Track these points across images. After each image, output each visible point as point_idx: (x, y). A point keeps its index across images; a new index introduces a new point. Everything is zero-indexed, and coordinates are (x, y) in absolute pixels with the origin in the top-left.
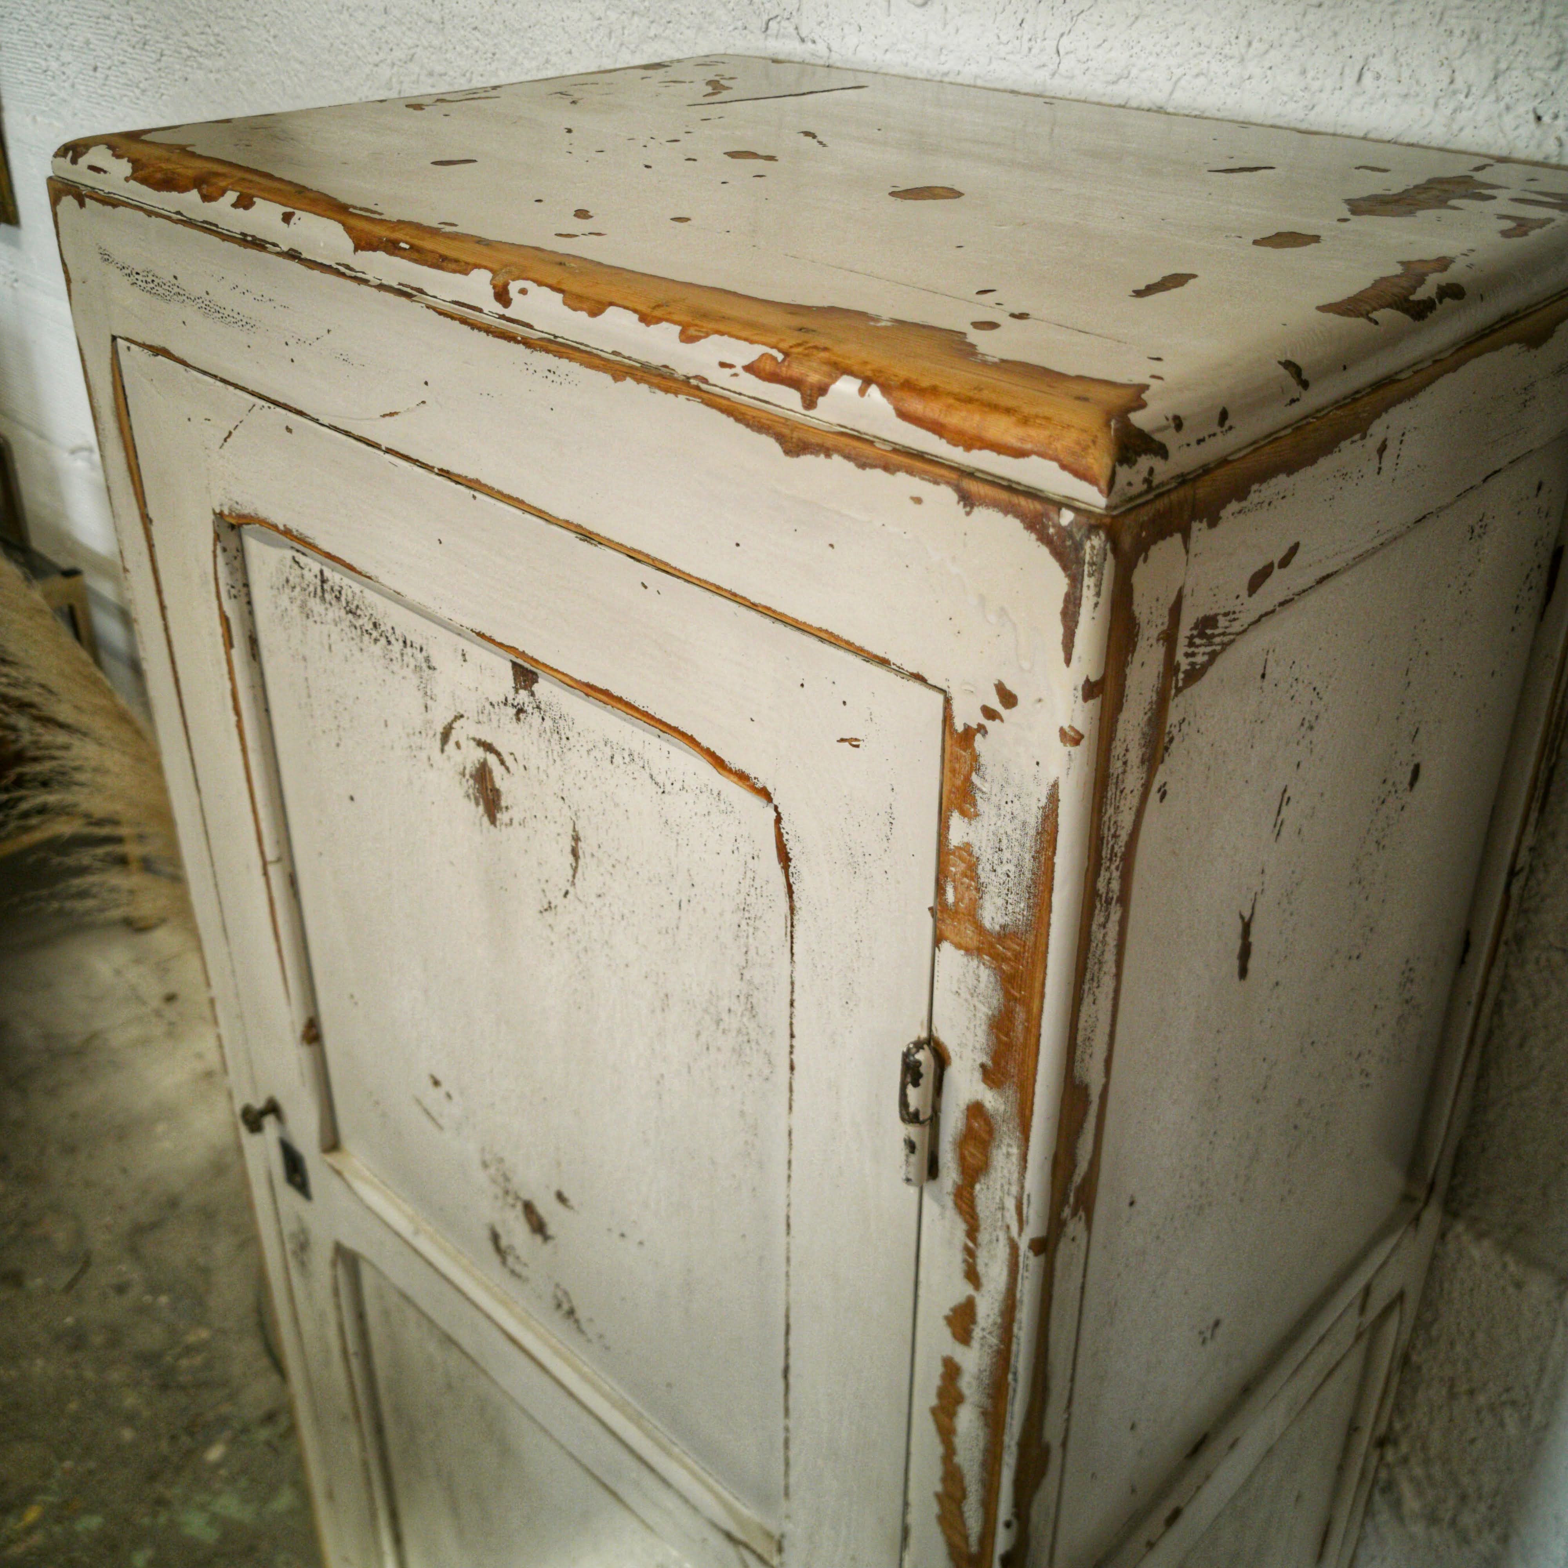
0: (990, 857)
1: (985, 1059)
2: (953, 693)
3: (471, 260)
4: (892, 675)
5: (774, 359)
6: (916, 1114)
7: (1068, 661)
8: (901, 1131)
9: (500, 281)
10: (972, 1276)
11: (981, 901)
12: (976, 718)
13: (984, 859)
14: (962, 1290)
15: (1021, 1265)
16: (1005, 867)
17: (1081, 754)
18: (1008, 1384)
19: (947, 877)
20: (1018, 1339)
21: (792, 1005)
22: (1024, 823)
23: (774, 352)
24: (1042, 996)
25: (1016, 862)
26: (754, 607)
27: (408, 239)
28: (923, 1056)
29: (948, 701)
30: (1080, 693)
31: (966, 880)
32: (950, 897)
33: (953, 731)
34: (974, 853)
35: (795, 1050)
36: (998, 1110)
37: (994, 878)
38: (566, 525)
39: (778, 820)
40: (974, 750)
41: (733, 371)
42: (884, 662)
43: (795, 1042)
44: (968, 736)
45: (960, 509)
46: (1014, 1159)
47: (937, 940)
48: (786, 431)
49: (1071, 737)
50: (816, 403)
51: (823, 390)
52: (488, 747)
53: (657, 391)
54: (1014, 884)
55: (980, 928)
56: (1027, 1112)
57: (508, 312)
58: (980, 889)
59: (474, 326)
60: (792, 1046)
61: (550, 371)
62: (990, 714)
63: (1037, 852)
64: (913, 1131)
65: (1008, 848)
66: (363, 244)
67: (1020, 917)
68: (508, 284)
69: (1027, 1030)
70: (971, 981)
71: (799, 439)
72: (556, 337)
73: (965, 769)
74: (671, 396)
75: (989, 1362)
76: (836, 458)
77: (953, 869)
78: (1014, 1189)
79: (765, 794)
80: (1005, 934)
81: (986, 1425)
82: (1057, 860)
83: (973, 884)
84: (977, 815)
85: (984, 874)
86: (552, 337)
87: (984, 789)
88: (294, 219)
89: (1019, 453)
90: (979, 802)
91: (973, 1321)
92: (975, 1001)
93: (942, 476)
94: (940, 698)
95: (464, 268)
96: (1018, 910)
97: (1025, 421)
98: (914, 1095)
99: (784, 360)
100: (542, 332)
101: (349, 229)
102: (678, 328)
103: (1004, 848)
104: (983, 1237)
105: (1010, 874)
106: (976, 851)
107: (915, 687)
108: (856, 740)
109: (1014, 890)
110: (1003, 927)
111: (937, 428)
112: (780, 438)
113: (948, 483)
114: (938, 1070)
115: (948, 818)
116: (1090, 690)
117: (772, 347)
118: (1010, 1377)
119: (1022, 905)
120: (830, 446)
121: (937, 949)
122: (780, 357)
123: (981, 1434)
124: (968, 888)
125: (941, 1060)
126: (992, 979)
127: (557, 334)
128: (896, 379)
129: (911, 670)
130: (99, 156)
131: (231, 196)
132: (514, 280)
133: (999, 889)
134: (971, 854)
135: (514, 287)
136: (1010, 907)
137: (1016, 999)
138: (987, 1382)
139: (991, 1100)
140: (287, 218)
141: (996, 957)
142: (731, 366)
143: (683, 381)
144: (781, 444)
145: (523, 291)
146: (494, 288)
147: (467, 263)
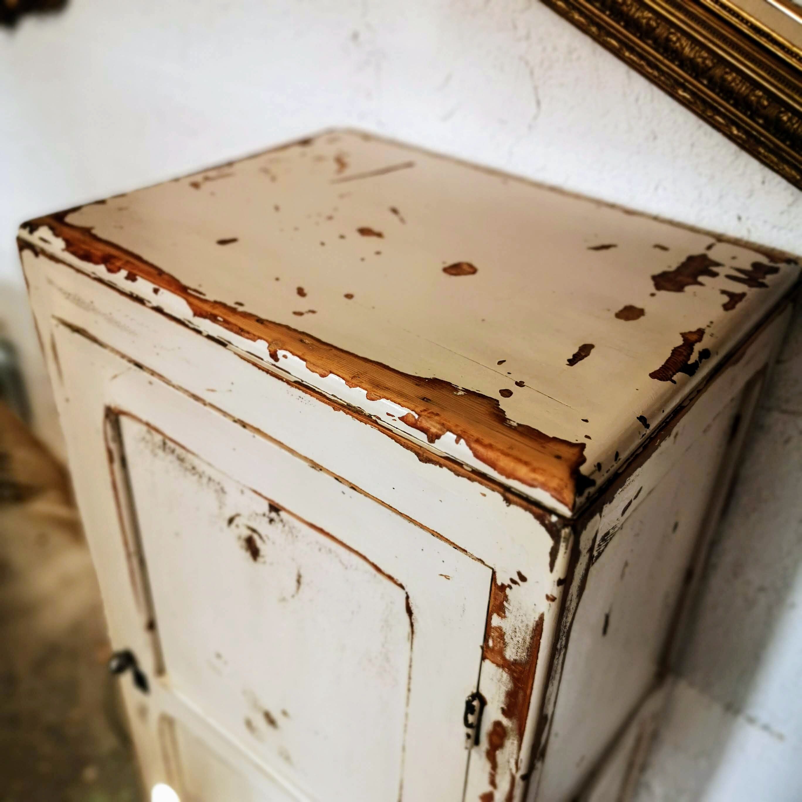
0: (511, 633)
1: (503, 706)
2: (496, 570)
3: (257, 334)
4: (467, 557)
5: (414, 417)
6: (472, 724)
7: (552, 570)
8: (464, 730)
9: (273, 349)
10: (493, 783)
11: (505, 648)
12: (507, 582)
13: (507, 634)
14: (487, 788)
15: (516, 784)
16: (517, 639)
17: (554, 605)
19: (490, 636)
21: (410, 667)
22: (527, 625)
23: (413, 413)
24: (532, 689)
25: (522, 638)
26: (401, 514)
27: (223, 316)
28: (476, 703)
29: (494, 573)
30: (556, 583)
31: (499, 640)
32: (491, 643)
33: (496, 584)
34: (503, 630)
35: (411, 684)
36: (508, 726)
37: (511, 641)
38: (305, 459)
39: (407, 598)
40: (505, 593)
41: (393, 418)
42: (464, 551)
43: (411, 681)
44: (503, 588)
45: (504, 504)
46: (515, 745)
47: (483, 658)
48: (420, 452)
49: (550, 598)
50: (435, 442)
51: (438, 437)
52: (254, 531)
53: (356, 420)
54: (521, 645)
55: (504, 658)
56: (522, 729)
57: (277, 364)
58: (505, 644)
59: (260, 368)
60: (409, 682)
61: (300, 397)
62: (513, 581)
63: (532, 636)
64: (470, 731)
65: (519, 632)
66: (198, 313)
67: (523, 658)
68: (277, 351)
69: (524, 700)
70: (499, 676)
71: (427, 457)
72: (302, 381)
73: (502, 599)
74: (363, 424)
76: (445, 469)
77: (493, 634)
78: (515, 756)
79: (401, 586)
80: (515, 662)
82: (542, 641)
83: (502, 641)
84: (505, 617)
85: (507, 639)
86: (300, 381)
87: (509, 608)
88: (160, 293)
89: (532, 486)
90: (507, 612)
91: (492, 799)
92: (500, 684)
93: (496, 489)
94: (491, 571)
95: (254, 338)
96: (522, 655)
97: (534, 470)
98: (471, 719)
99: (419, 418)
100: (295, 377)
101: (190, 304)
102: (366, 392)
103: (517, 631)
104: (499, 770)
105: (519, 641)
106: (504, 630)
107: (479, 564)
108: (448, 576)
109: (521, 647)
110: (515, 660)
111: (493, 465)
112: (417, 454)
113: (499, 492)
114: (481, 708)
115: (491, 615)
116: (560, 582)
117: (412, 410)
119: (524, 654)
120: (442, 463)
121: (483, 661)
122: (417, 417)
124: (499, 642)
125: (483, 702)
126: (508, 678)
127: (303, 380)
128: (472, 437)
129: (477, 557)
130: (44, 232)
131: (123, 273)
132: (280, 349)
133: (514, 646)
134: (501, 630)
135: (280, 353)
136: (519, 654)
137: (519, 688)
139: (506, 722)
140: (156, 291)
141: (510, 669)
142: (393, 416)
143: (368, 416)
144: (417, 456)
145: (285, 357)
146: (270, 351)
147: (254, 335)
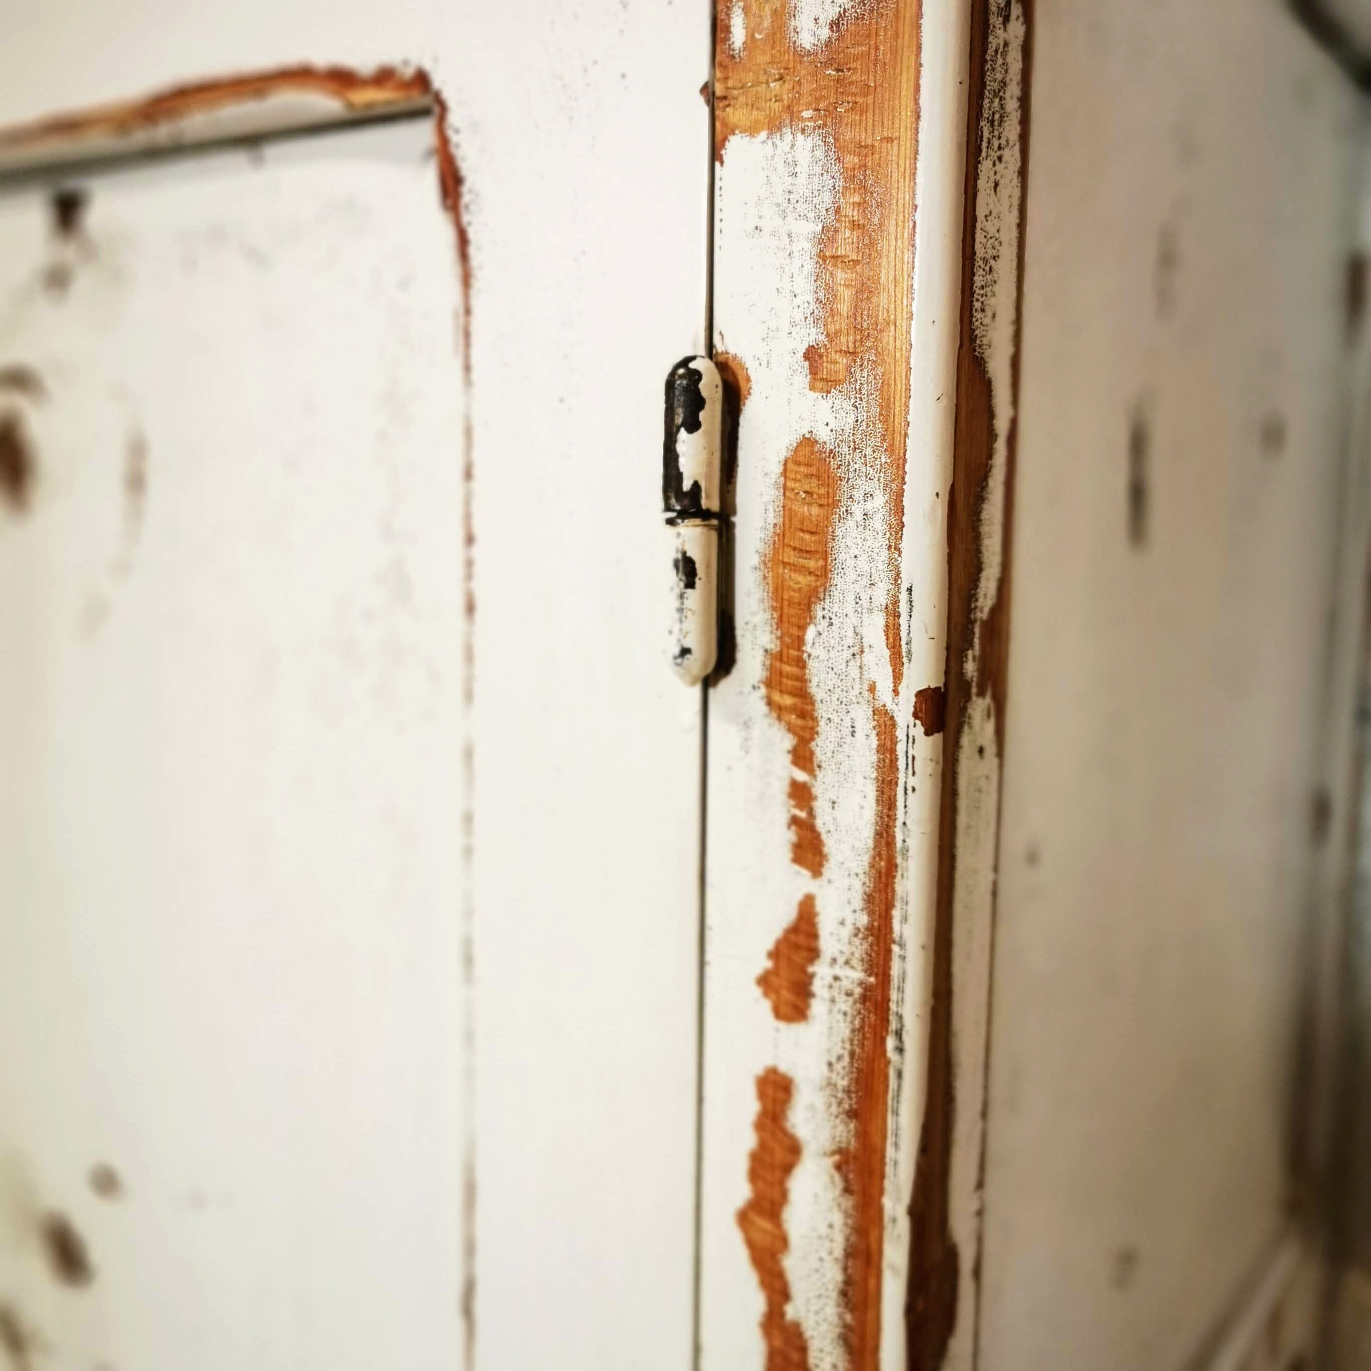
1: (811, 336)
10: (808, 847)
11: (794, 2)
14: (788, 893)
15: (901, 763)
18: (888, 1062)
20: (902, 946)
21: (468, 475)
32: (738, 34)
35: (477, 569)
36: (842, 432)
43: (477, 551)
46: (879, 523)
47: (718, 144)
55: (793, 60)
60: (469, 564)
64: (689, 537)
70: (781, 185)
75: (847, 1033)
78: (881, 592)
79: (420, 82)
80: (839, 38)
81: (847, 1190)
91: (813, 954)
92: (791, 222)
104: (826, 741)
110: (835, 23)
114: (729, 420)
118: (891, 1043)
121: (717, 164)
123: (838, 1219)
138: (845, 1083)
139: (828, 418)
141: (826, 99)
